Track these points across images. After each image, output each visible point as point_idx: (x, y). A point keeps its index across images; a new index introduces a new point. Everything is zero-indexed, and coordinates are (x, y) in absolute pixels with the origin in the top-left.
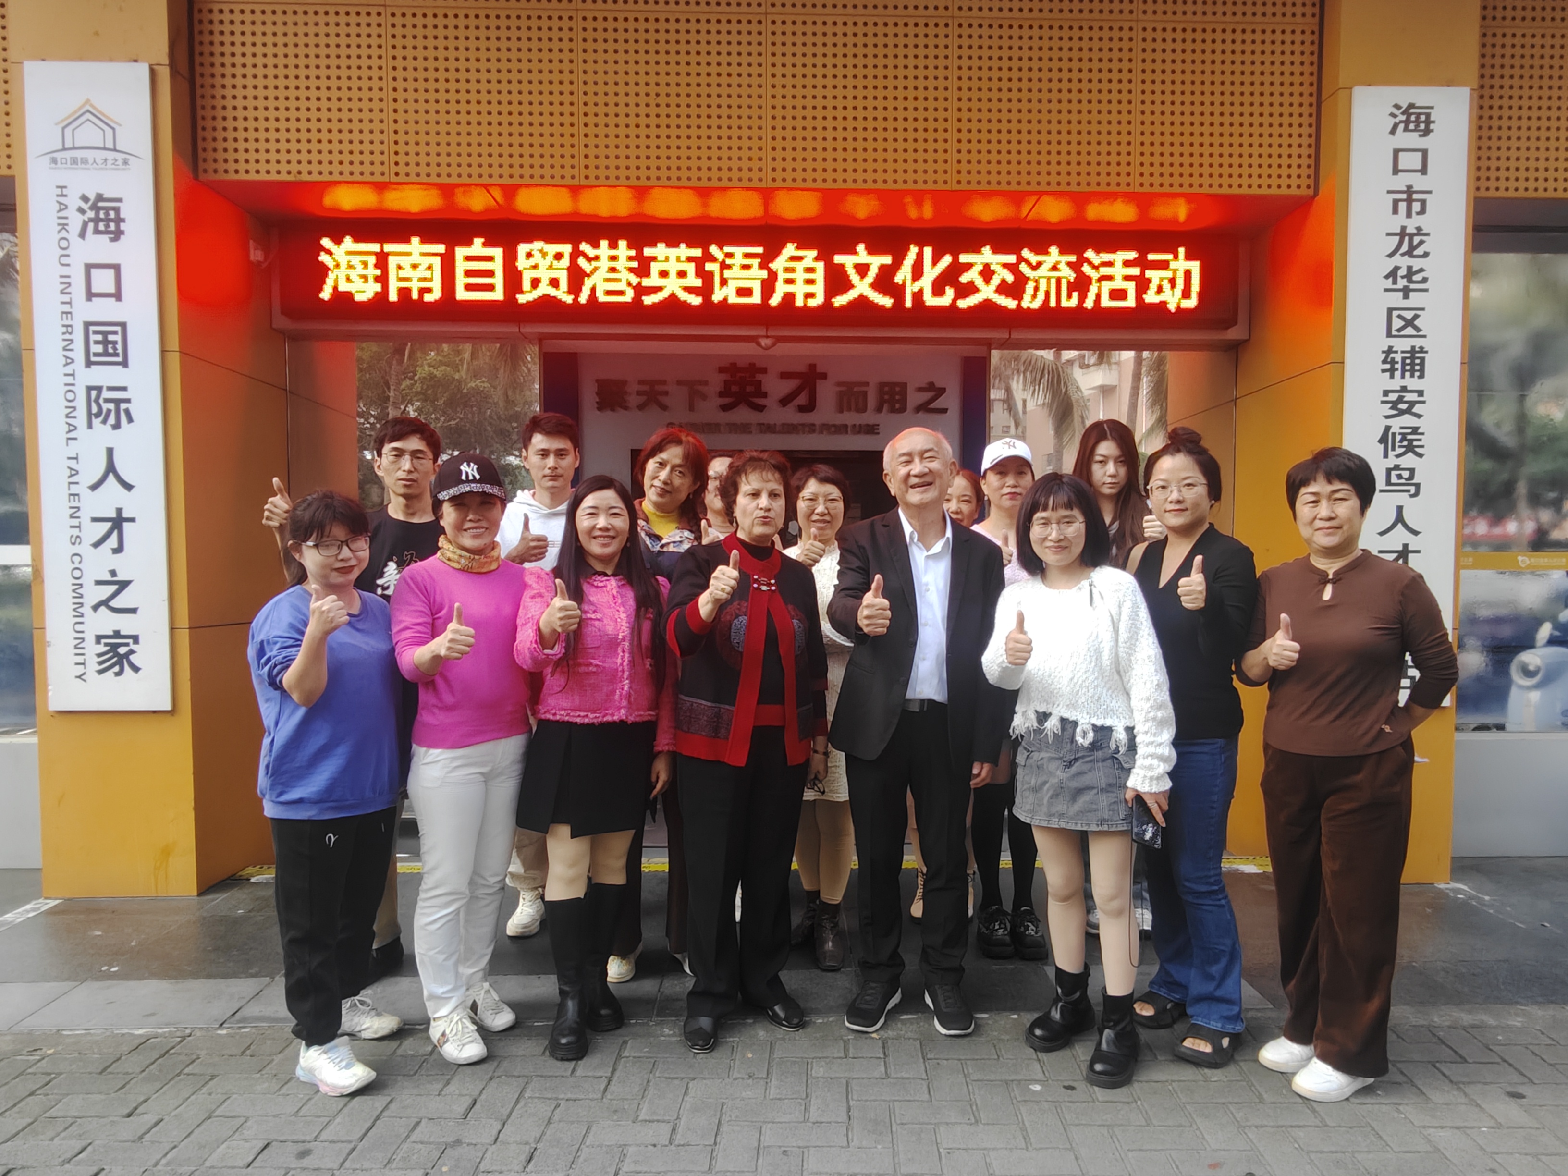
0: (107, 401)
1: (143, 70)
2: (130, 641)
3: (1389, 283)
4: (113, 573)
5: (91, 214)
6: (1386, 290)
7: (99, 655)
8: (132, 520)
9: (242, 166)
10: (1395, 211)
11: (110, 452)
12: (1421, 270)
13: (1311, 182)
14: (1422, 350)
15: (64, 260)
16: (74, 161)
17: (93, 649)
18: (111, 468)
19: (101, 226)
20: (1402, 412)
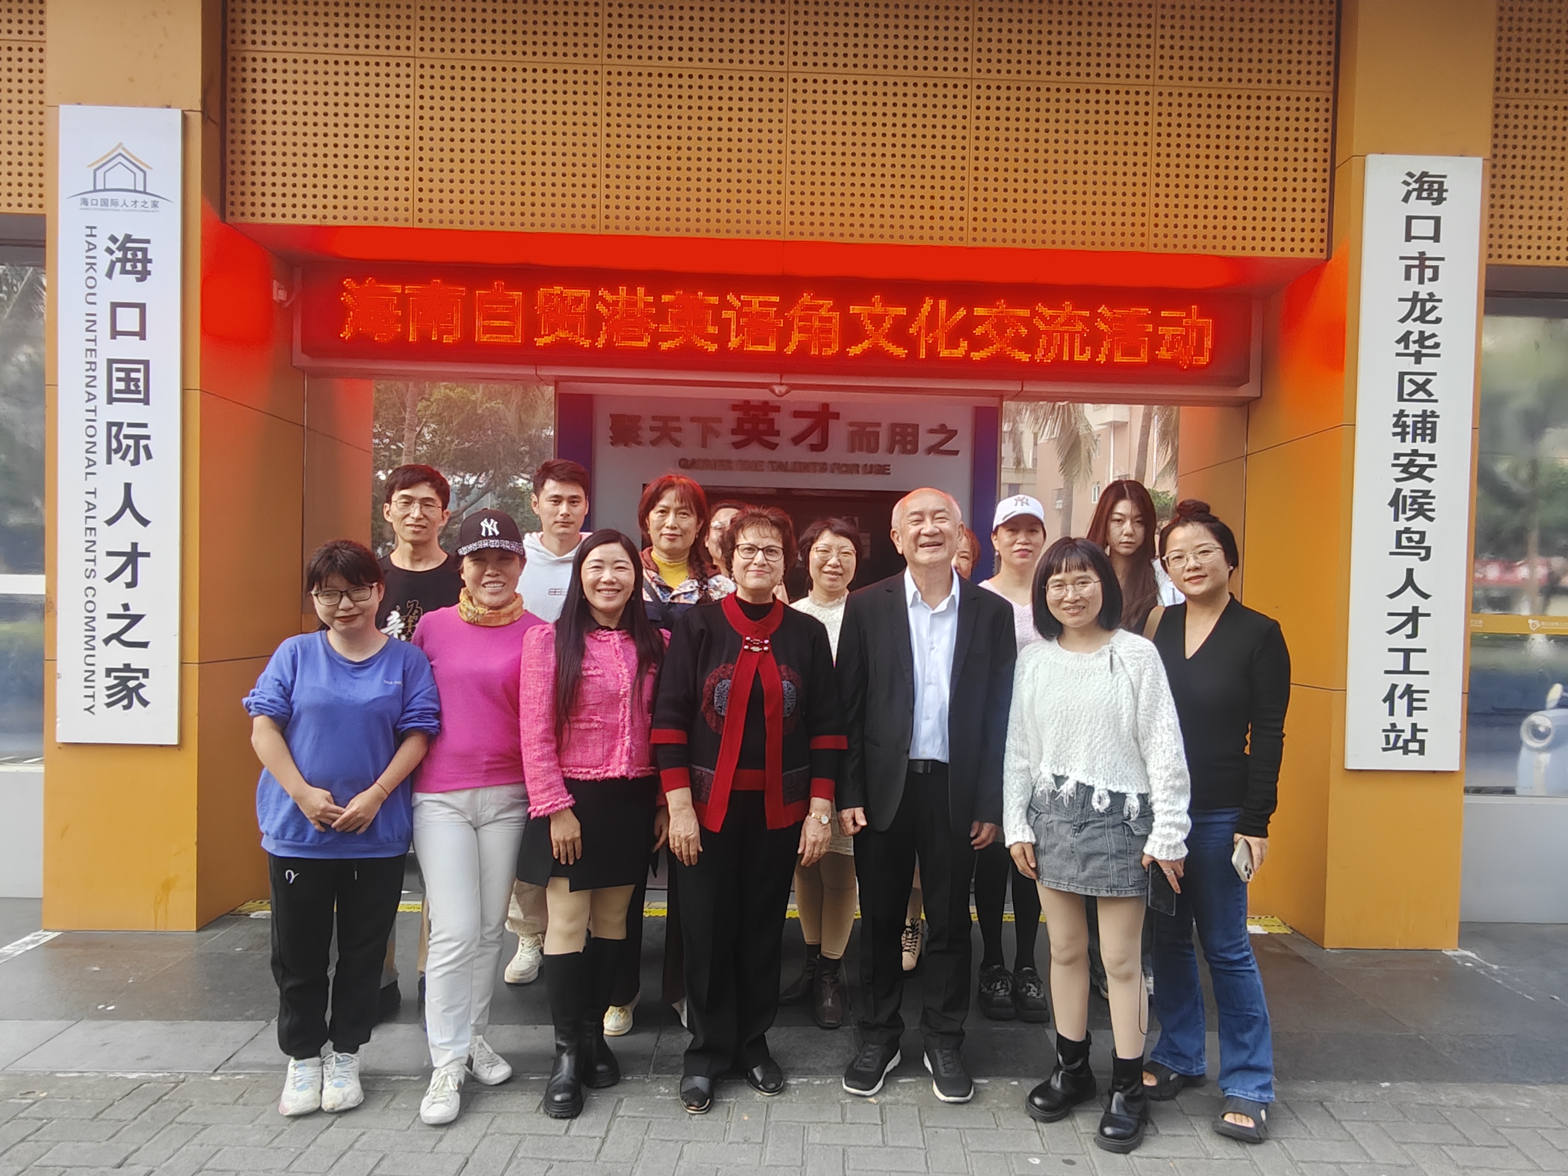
0: (127, 437)
1: (176, 115)
2: (140, 675)
3: (1401, 348)
4: (126, 607)
5: (119, 254)
6: (1398, 355)
7: (109, 688)
8: (147, 555)
9: (269, 210)
10: (1408, 277)
11: (128, 487)
12: (1433, 336)
13: (1324, 246)
14: (1433, 414)
15: (91, 299)
16: (105, 202)
17: (103, 682)
18: (128, 503)
19: (129, 267)
20: (1413, 476)
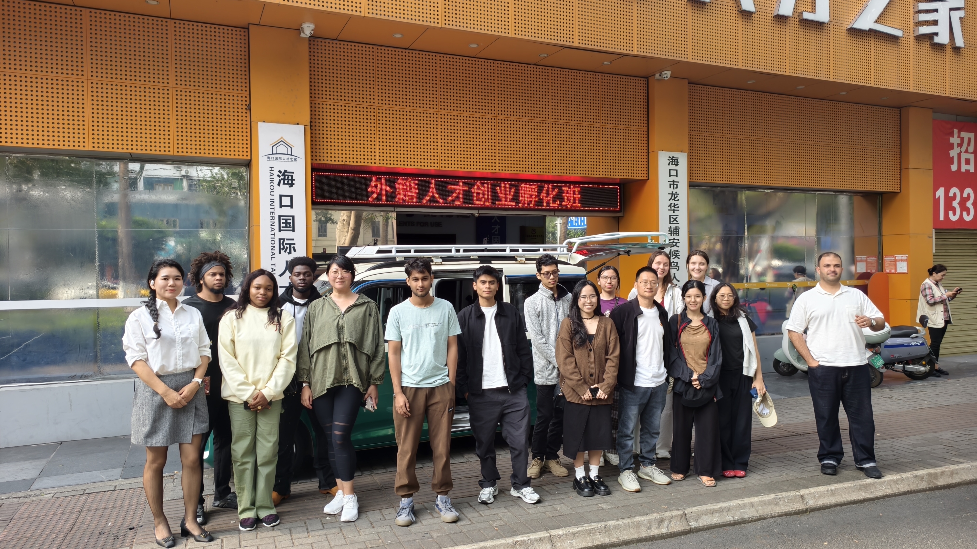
0: (286, 244)
1: (302, 127)
5: (282, 177)
6: (669, 210)
9: (326, 158)
10: (670, 187)
12: (677, 204)
13: (647, 176)
14: (678, 227)
15: (272, 193)
16: (277, 158)
19: (286, 182)
20: (674, 246)
